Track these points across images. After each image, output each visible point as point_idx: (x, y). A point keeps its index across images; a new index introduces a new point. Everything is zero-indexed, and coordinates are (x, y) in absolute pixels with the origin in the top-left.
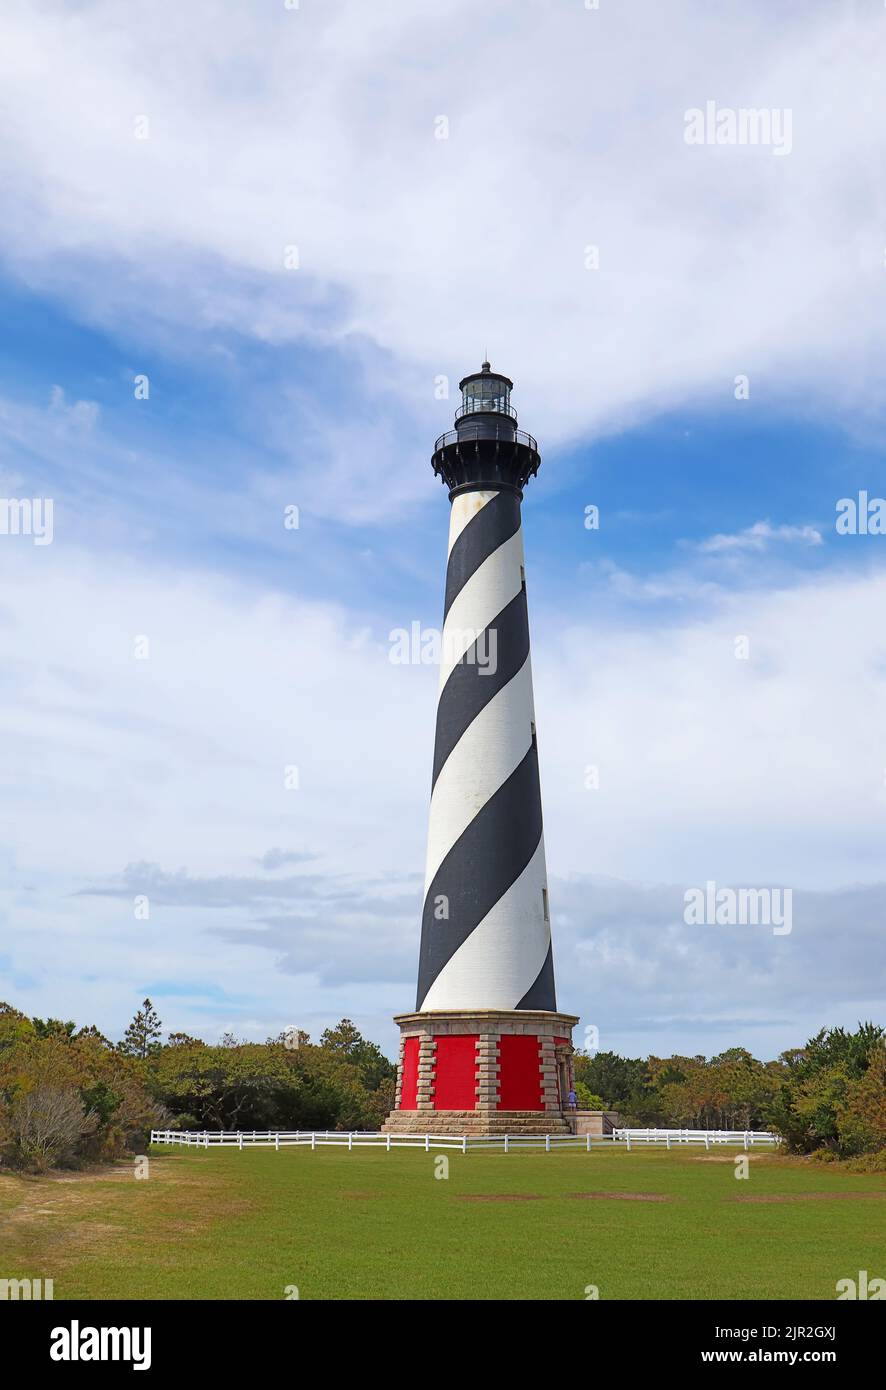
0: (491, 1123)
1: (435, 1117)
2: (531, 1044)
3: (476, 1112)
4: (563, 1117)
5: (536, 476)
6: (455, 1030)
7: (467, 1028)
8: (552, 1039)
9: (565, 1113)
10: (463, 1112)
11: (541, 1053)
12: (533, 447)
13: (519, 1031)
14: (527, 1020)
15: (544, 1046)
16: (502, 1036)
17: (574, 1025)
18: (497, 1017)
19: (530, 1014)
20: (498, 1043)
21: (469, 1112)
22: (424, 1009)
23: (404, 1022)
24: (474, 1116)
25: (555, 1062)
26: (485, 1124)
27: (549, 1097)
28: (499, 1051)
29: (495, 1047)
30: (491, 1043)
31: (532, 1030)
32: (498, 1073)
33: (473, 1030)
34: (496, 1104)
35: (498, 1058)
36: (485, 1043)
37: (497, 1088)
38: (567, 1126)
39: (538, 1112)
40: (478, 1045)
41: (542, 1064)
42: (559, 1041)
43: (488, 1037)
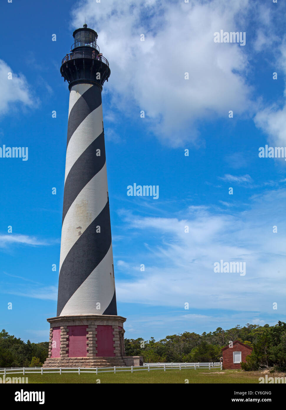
0: (94, 362)
1: (69, 360)
2: (110, 328)
3: (87, 357)
4: (122, 359)
6: (77, 323)
7: (82, 322)
8: (117, 327)
10: (81, 357)
11: (114, 333)
13: (105, 323)
14: (108, 319)
15: (115, 330)
16: (97, 325)
18: (96, 318)
19: (109, 317)
21: (84, 358)
22: (62, 315)
23: (52, 321)
24: (86, 359)
25: (119, 336)
26: (92, 363)
27: (117, 351)
28: (97, 332)
29: (95, 330)
30: (93, 329)
31: (110, 323)
32: (96, 341)
33: (85, 323)
34: (95, 354)
35: (96, 335)
36: (91, 329)
37: (96, 347)
38: (124, 362)
39: (113, 357)
40: (87, 330)
41: (114, 337)
42: (119, 328)
43: (92, 326)
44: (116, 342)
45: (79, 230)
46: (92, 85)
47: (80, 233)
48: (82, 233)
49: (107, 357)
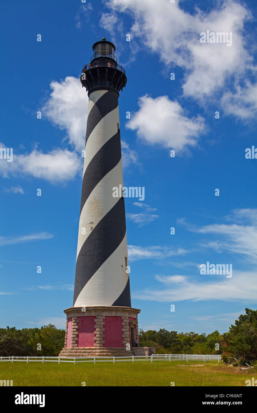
0: (100, 352)
1: (77, 350)
2: (119, 319)
4: (132, 350)
6: (86, 314)
7: (90, 313)
8: (128, 318)
9: (133, 348)
10: (89, 348)
11: (123, 324)
12: (123, 72)
13: (113, 314)
14: (117, 310)
15: (124, 321)
16: (105, 316)
17: (138, 313)
18: (103, 309)
19: (118, 308)
20: (104, 319)
21: (91, 348)
22: (75, 306)
24: (93, 349)
25: (128, 327)
26: (98, 352)
27: (126, 341)
28: (104, 323)
29: (103, 321)
30: (101, 320)
31: (119, 314)
32: (103, 332)
33: (93, 314)
34: (102, 344)
35: (104, 326)
36: (98, 319)
37: (103, 338)
38: (133, 353)
39: (121, 348)
40: (95, 320)
41: (123, 328)
42: (131, 319)
43: (99, 317)
44: (125, 333)
45: (91, 225)
46: (107, 91)
47: (92, 228)
48: (94, 227)
49: (115, 348)
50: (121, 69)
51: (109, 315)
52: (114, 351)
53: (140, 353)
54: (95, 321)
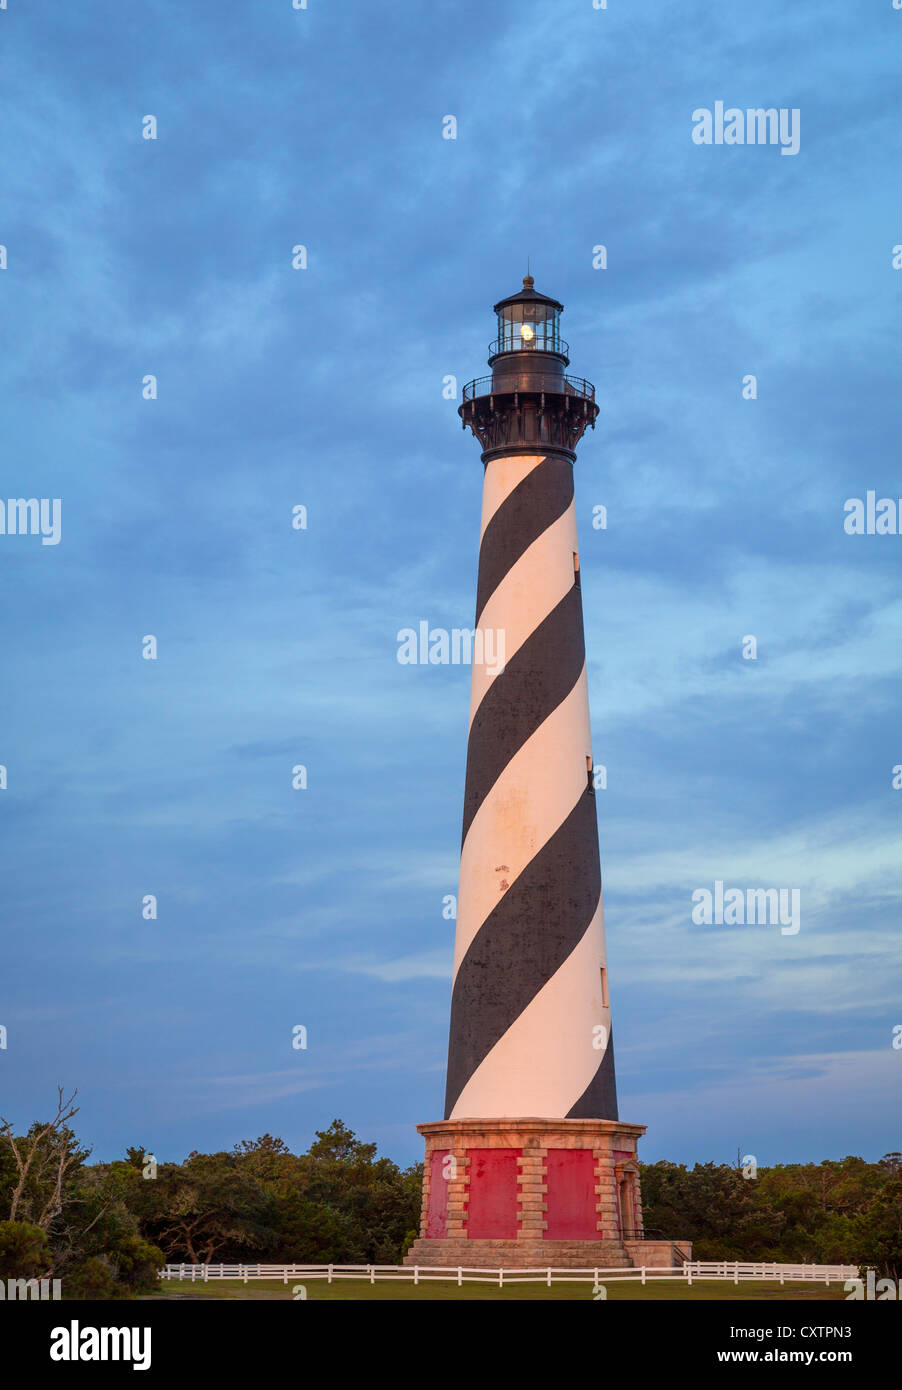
0: (537, 1254)
1: (469, 1247)
2: (585, 1157)
3: (518, 1241)
4: (623, 1247)
5: (593, 427)
6: (493, 1142)
7: (506, 1140)
8: (610, 1153)
9: (628, 1243)
10: (501, 1241)
11: (598, 1171)
12: (588, 395)
13: (571, 1142)
14: (580, 1133)
15: (601, 1161)
16: (549, 1149)
17: (640, 1135)
18: (545, 1128)
19: (583, 1124)
20: (544, 1158)
21: (509, 1241)
22: (455, 1116)
23: (430, 1132)
24: (514, 1246)
26: (529, 1256)
27: (607, 1224)
28: (545, 1168)
29: (541, 1163)
30: (535, 1159)
31: (587, 1142)
32: (544, 1195)
33: (514, 1142)
34: (541, 1232)
35: (544, 1177)
36: (528, 1159)
37: (544, 1212)
38: (628, 1258)
39: (593, 1242)
40: (520, 1161)
41: (599, 1184)
42: (620, 1155)
43: (532, 1152)
44: (604, 1198)
45: (502, 875)
46: (542, 459)
47: (504, 884)
48: (510, 883)
49: (576, 1243)
50: (584, 386)
51: (559, 1145)
52: (574, 1252)
53: (649, 1257)
54: (518, 1164)
